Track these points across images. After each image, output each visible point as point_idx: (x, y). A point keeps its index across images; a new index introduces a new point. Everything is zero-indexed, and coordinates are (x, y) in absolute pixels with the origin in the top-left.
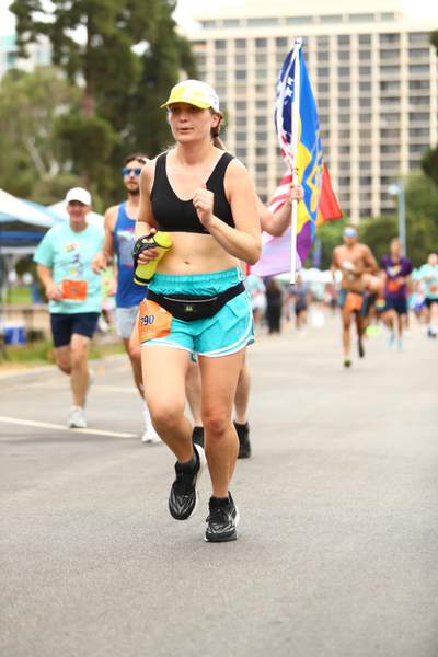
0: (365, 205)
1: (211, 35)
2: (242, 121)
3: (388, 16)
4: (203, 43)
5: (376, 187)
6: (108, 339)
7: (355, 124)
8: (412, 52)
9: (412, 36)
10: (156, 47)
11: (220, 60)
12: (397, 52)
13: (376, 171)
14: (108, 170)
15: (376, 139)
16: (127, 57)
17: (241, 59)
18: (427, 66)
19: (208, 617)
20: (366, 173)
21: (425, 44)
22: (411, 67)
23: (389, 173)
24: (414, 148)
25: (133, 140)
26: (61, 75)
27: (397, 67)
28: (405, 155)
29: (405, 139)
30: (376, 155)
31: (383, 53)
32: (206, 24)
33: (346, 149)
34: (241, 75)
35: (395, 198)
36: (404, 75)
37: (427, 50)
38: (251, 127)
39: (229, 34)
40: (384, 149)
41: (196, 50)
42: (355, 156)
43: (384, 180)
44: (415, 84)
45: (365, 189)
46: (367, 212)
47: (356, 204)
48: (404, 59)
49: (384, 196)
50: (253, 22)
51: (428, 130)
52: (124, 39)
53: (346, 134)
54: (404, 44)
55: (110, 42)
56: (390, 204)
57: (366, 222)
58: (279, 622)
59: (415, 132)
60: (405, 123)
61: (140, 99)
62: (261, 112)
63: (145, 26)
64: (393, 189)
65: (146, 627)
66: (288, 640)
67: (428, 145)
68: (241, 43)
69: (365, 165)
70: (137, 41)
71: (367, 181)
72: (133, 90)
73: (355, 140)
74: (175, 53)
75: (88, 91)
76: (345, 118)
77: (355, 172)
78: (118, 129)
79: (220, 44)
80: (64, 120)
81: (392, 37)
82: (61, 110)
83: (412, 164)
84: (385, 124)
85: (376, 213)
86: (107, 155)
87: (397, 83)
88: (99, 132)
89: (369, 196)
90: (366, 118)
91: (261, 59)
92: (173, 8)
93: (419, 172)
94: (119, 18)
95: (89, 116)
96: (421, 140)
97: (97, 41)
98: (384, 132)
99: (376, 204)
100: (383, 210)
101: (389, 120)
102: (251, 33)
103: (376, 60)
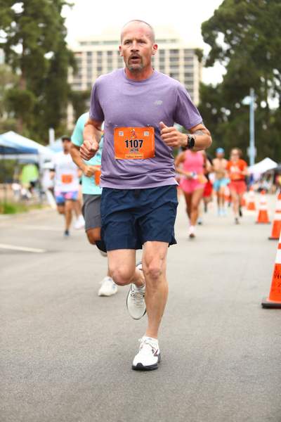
1: (85, 49)
3: (173, 41)
4: (80, 53)
6: (31, 202)
8: (186, 59)
9: (186, 51)
10: (57, 55)
11: (89, 61)
12: (177, 59)
14: (32, 116)
16: (42, 60)
17: (100, 61)
18: (192, 66)
19: (80, 343)
21: (192, 54)
22: (186, 66)
25: (45, 102)
26: (9, 69)
27: (177, 66)
31: (171, 59)
32: (83, 43)
34: (100, 69)
36: (182, 70)
37: (192, 58)
39: (94, 49)
41: (77, 56)
44: (187, 75)
48: (182, 62)
50: (106, 43)
52: (41, 50)
54: (181, 54)
55: (34, 52)
58: (115, 345)
61: (48, 81)
63: (51, 44)
65: (48, 347)
66: (120, 354)
68: (100, 53)
70: (48, 52)
72: (45, 76)
74: (66, 58)
75: (23, 76)
78: (37, 95)
79: (89, 53)
80: (10, 91)
81: (175, 51)
82: (9, 86)
86: (31, 108)
87: (177, 74)
88: (27, 98)
91: (110, 61)
92: (65, 36)
94: (39, 40)
95: (23, 89)
97: (27, 52)
102: (105, 48)
103: (167, 62)
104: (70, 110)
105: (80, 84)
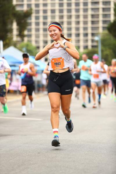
0: (86, 44)
2: (38, 12)
5: (90, 37)
7: (81, 13)
13: (90, 31)
15: (90, 19)
20: (86, 32)
23: (95, 32)
24: (104, 22)
28: (101, 25)
29: (101, 18)
30: (90, 25)
33: (78, 23)
35: (97, 41)
38: (41, 14)
40: (93, 22)
42: (81, 25)
43: (93, 35)
45: (85, 38)
46: (86, 47)
47: (82, 44)
49: (93, 41)
51: (110, 15)
53: (78, 17)
56: (95, 44)
57: (86, 51)
59: (105, 16)
60: (101, 12)
62: (45, 8)
64: (96, 38)
67: (110, 21)
69: (85, 29)
71: (86, 35)
73: (81, 19)
76: (77, 11)
77: (81, 31)
83: (104, 28)
84: (93, 13)
85: (90, 47)
89: (87, 41)
90: (86, 10)
93: (106, 32)
96: (107, 19)
98: (93, 16)
99: (90, 44)
100: (93, 46)
101: (95, 12)
104: (15, 26)
105: (22, 5)
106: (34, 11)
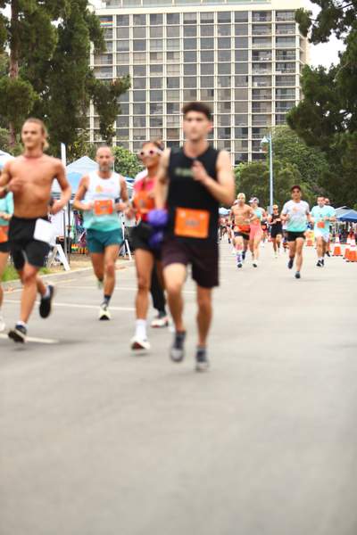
1: (114, 11)
4: (109, 18)
8: (278, 26)
10: (69, 22)
11: (123, 33)
13: (249, 124)
16: (47, 29)
17: (139, 32)
21: (292, 20)
24: (281, 105)
25: (50, 98)
31: (255, 27)
33: (227, 105)
34: (139, 45)
36: (273, 45)
39: (129, 11)
41: (103, 24)
44: (283, 53)
51: (293, 89)
52: (44, 15)
54: (273, 20)
55: (31, 17)
57: (242, 166)
59: (281, 91)
61: (56, 64)
64: (264, 140)
67: (293, 103)
68: (139, 18)
72: (51, 57)
75: (13, 56)
76: (225, 81)
77: (233, 124)
78: (39, 90)
79: (121, 18)
81: (264, 14)
83: (278, 117)
85: (250, 158)
88: (23, 91)
89: (245, 144)
91: (156, 33)
93: (286, 126)
97: (21, 16)
99: (249, 150)
100: (254, 156)
104: (92, 112)
106: (132, 82)
